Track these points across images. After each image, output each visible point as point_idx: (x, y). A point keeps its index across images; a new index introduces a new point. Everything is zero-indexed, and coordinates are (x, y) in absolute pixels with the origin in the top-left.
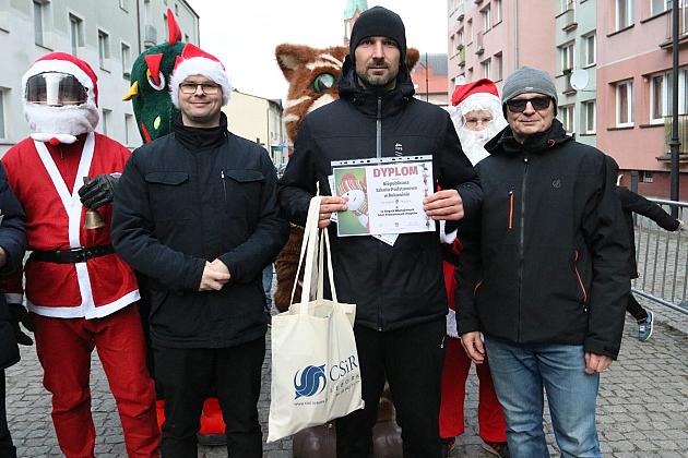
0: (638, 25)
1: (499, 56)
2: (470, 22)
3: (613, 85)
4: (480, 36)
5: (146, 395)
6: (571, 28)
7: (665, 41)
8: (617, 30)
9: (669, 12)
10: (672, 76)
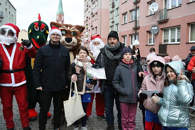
0: (128, 23)
1: (96, 27)
2: (89, 18)
3: (122, 36)
4: (92, 22)
5: (26, 105)
6: (113, 22)
7: (133, 27)
8: (123, 24)
9: (134, 21)
10: (135, 35)
